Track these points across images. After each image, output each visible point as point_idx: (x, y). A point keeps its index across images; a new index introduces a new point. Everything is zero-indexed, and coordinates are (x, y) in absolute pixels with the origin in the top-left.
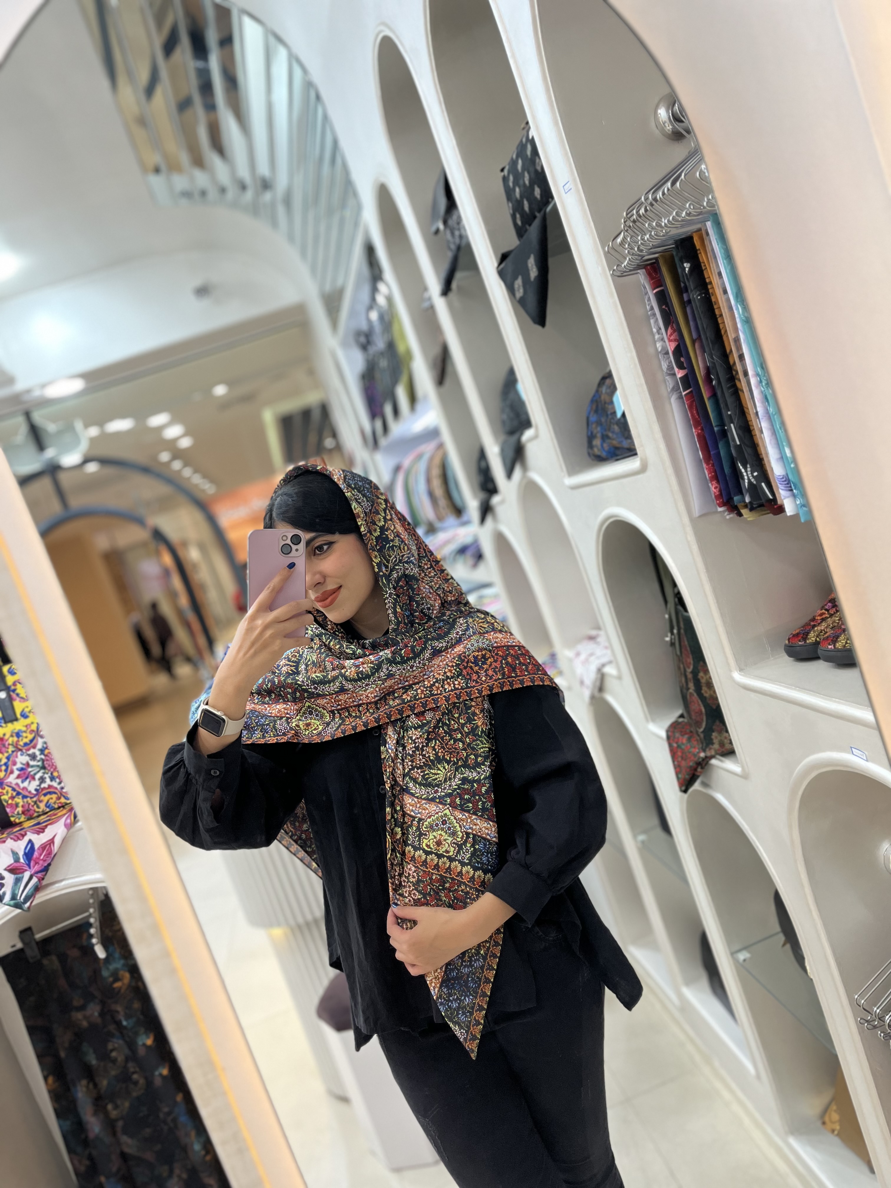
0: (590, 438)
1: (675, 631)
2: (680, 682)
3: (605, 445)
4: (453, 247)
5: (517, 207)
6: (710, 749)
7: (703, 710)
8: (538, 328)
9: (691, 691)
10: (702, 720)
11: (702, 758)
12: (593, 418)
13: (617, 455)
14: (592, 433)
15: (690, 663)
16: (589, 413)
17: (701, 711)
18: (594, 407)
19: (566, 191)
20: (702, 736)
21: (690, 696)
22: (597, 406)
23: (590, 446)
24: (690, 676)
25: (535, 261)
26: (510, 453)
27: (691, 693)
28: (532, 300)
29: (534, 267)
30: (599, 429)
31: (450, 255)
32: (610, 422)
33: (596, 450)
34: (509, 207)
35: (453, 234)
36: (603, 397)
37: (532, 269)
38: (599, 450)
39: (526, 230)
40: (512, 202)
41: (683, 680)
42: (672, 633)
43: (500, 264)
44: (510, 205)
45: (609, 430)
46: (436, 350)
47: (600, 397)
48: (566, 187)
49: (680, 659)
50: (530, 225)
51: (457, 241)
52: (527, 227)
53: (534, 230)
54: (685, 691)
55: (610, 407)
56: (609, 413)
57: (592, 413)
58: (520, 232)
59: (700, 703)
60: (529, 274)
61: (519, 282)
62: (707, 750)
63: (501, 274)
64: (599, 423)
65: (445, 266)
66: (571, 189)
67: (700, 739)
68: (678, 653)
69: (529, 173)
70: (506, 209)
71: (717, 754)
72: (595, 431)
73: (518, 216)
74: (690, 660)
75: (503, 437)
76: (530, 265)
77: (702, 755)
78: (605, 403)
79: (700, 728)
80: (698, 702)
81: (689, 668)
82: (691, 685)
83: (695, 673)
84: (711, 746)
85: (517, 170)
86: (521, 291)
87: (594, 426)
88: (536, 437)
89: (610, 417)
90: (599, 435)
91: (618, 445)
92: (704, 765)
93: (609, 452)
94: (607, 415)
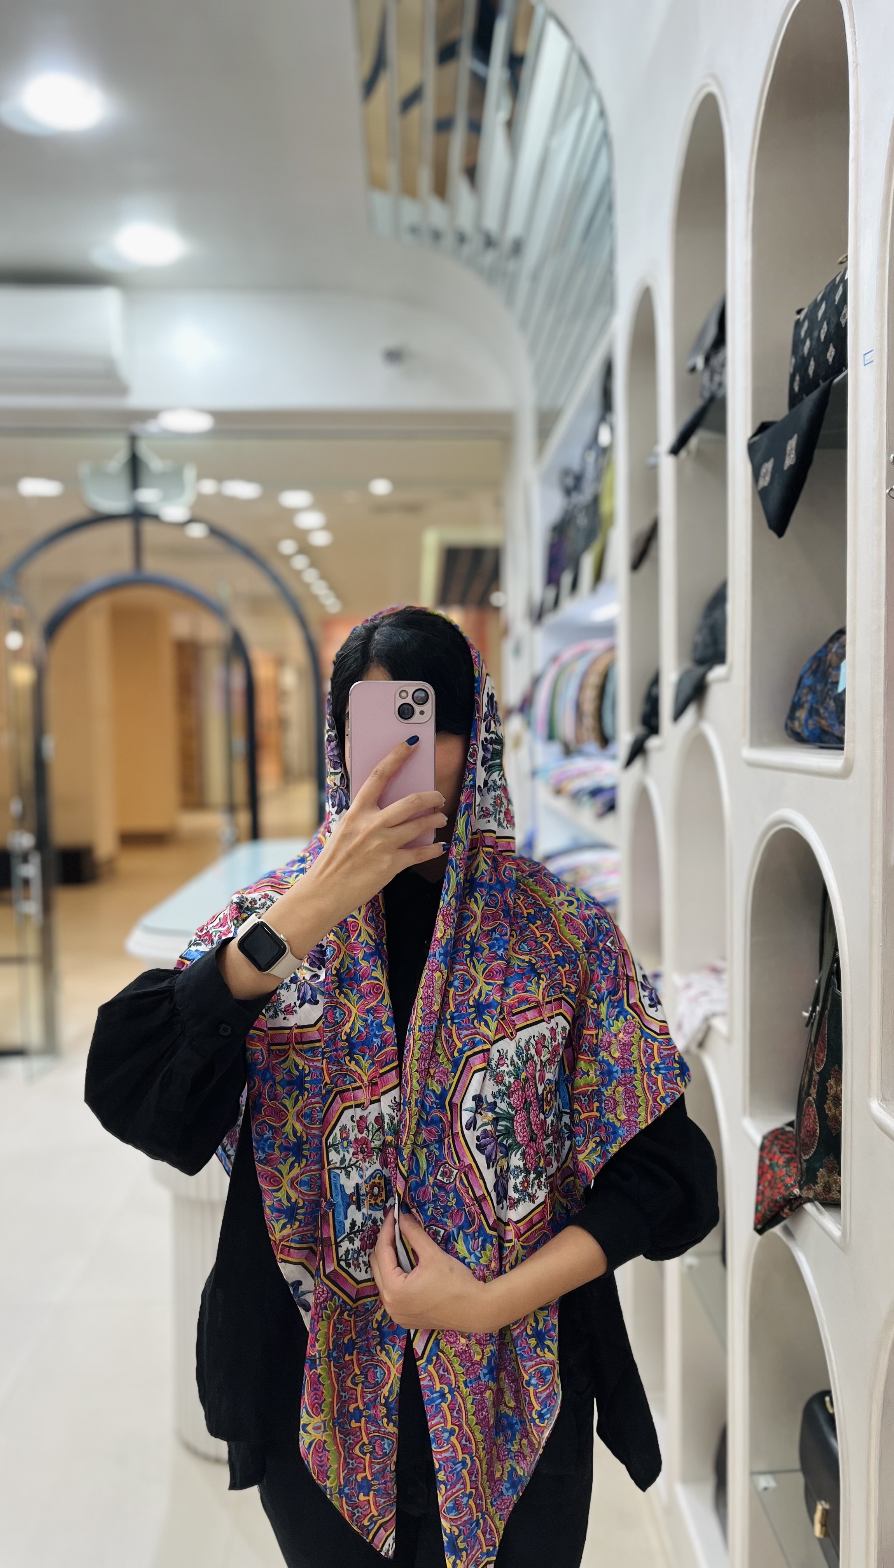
0: (796, 706)
1: (818, 1009)
2: (802, 1080)
3: (810, 722)
4: (707, 395)
5: (800, 367)
6: (810, 1189)
7: (818, 1131)
8: (772, 535)
9: (811, 1098)
10: (813, 1145)
11: (795, 1195)
12: (808, 681)
13: (821, 742)
14: (799, 699)
15: (822, 1061)
16: (806, 672)
17: (815, 1132)
18: (814, 667)
19: (866, 363)
20: (804, 1165)
21: (807, 1106)
22: (818, 666)
23: (791, 716)
24: (816, 1078)
25: (797, 445)
26: (688, 689)
27: (809, 1101)
28: (776, 496)
29: (794, 452)
30: (810, 697)
31: (699, 403)
32: (827, 694)
33: (796, 724)
34: (791, 362)
35: (711, 379)
36: (829, 657)
37: (790, 455)
38: (800, 725)
39: (802, 399)
40: (796, 358)
41: (807, 1078)
42: (814, 1010)
43: (754, 435)
44: (793, 360)
45: (822, 704)
46: (644, 525)
47: (826, 656)
48: (868, 357)
49: (812, 1047)
50: (807, 395)
51: (714, 387)
52: (804, 395)
53: (810, 401)
54: (804, 1095)
55: (834, 673)
56: (830, 680)
57: (809, 672)
58: (794, 400)
59: (817, 1120)
60: (784, 460)
61: (768, 466)
62: (805, 1188)
63: (752, 448)
64: (812, 689)
65: (688, 416)
66: (872, 361)
67: (801, 1169)
68: (813, 1040)
69: (828, 324)
70: (788, 364)
71: (818, 1200)
72: (804, 699)
73: (797, 378)
74: (823, 1056)
75: (688, 664)
76: (789, 448)
77: (796, 1191)
78: (830, 666)
79: (805, 1155)
80: (815, 1118)
81: (818, 1067)
82: (813, 1091)
83: (824, 1077)
84: (812, 1185)
85: (817, 317)
86: (768, 478)
87: (805, 691)
88: (726, 679)
89: (829, 686)
90: (807, 706)
91: (826, 728)
92: (795, 1206)
93: (812, 732)
94: (826, 684)
